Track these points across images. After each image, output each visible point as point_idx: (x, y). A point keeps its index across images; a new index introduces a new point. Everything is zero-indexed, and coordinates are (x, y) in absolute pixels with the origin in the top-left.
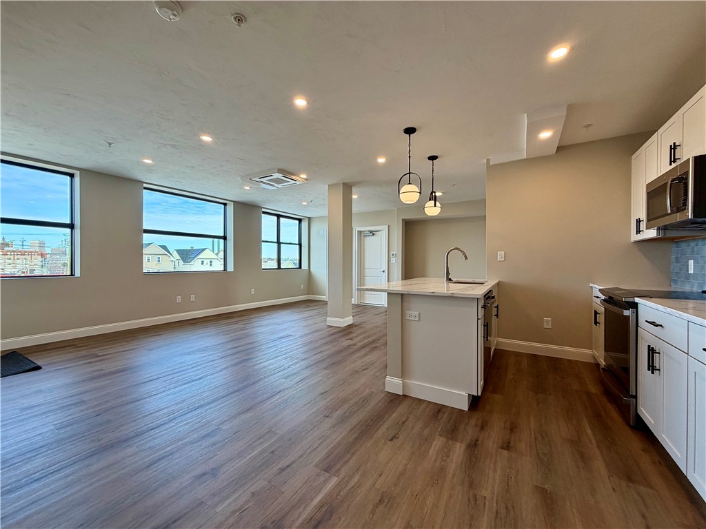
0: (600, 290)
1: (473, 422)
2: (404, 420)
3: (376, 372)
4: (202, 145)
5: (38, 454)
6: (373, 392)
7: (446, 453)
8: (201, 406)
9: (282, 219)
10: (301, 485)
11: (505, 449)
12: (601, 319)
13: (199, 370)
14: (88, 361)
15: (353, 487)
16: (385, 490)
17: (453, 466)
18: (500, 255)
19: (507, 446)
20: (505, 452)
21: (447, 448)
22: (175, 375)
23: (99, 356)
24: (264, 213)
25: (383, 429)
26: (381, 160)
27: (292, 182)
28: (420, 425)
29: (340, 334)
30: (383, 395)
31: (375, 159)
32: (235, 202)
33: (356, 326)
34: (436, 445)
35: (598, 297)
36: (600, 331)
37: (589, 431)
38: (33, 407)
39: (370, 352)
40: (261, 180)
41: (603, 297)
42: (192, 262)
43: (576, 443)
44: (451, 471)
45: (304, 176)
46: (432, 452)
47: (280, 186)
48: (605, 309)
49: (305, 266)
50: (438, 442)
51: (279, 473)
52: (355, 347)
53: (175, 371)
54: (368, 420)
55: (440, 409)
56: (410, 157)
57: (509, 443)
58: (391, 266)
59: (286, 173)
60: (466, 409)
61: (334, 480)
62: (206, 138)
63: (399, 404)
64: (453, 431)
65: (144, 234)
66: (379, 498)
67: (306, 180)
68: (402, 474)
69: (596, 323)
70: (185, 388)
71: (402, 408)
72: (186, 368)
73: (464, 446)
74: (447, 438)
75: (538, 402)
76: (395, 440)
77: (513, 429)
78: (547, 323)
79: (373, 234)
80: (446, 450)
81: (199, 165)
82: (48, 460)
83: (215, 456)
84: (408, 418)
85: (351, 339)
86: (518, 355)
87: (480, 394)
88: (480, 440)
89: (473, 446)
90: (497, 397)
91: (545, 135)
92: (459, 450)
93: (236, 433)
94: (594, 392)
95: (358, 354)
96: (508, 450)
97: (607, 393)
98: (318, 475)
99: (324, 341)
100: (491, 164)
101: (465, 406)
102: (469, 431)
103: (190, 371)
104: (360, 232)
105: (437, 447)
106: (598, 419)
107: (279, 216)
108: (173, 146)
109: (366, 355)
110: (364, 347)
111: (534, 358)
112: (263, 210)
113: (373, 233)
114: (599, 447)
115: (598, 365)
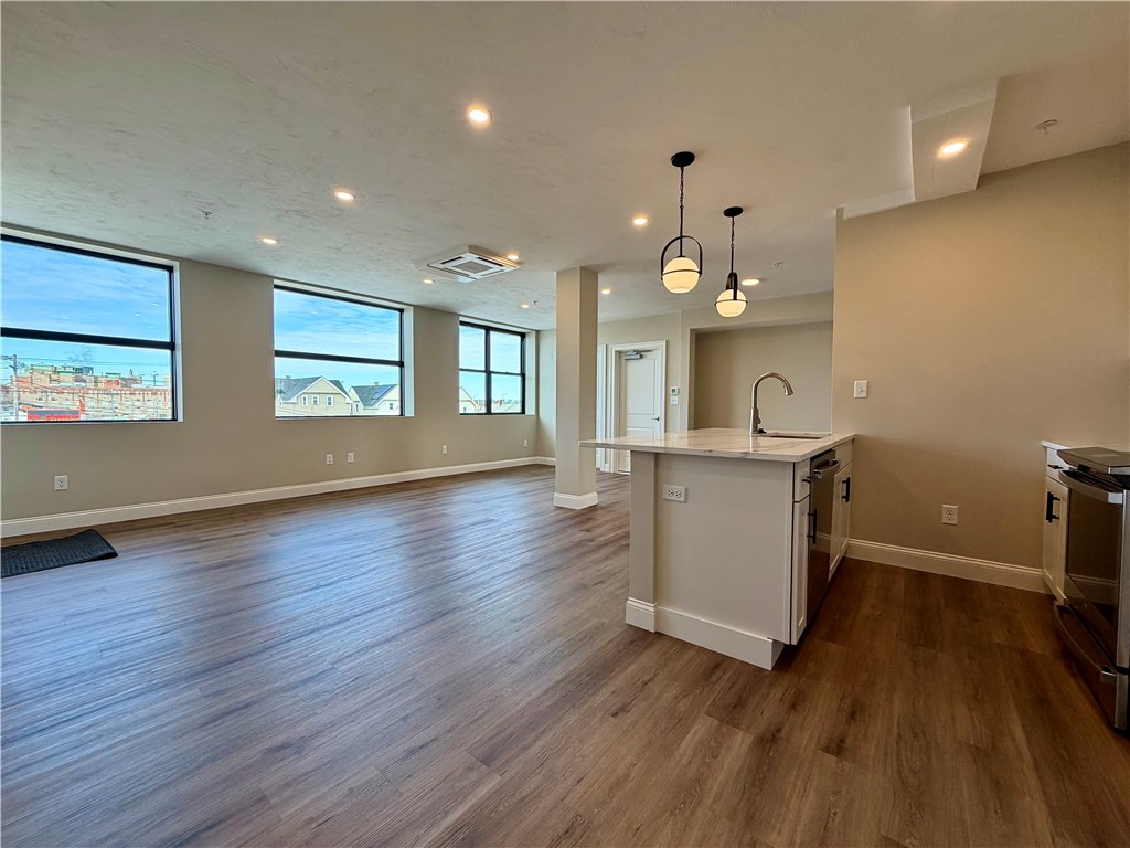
0: (1060, 453)
1: (776, 693)
2: (646, 678)
3: (618, 589)
4: (340, 207)
5: (59, 689)
6: (603, 624)
7: (712, 750)
8: (318, 629)
9: (493, 334)
10: (435, 783)
11: (832, 753)
12: (1061, 509)
13: (333, 569)
14: (182, 548)
15: (524, 799)
16: (580, 811)
17: (721, 777)
18: (859, 388)
19: (837, 747)
20: (831, 759)
21: (716, 740)
22: (295, 577)
23: (200, 541)
24: (463, 323)
25: (605, 692)
26: (640, 221)
27: (497, 268)
28: (673, 691)
29: (572, 522)
30: (619, 630)
31: (630, 219)
32: (417, 308)
33: (602, 508)
34: (696, 733)
35: (1056, 467)
36: (1057, 534)
37: (1019, 733)
38: (83, 613)
39: (616, 553)
40: (446, 266)
41: (1067, 467)
42: (376, 406)
43: (986, 755)
44: (715, 788)
45: (514, 257)
46: (687, 745)
47: (478, 276)
48: (1070, 491)
49: (530, 410)
50: (702, 727)
51: (404, 759)
52: (591, 544)
53: (298, 570)
54: (581, 674)
55: (718, 663)
56: (682, 207)
57: (842, 741)
58: (670, 409)
59: (485, 253)
60: (768, 666)
61: (494, 782)
62: (345, 196)
63: (646, 648)
64: (735, 707)
65: (276, 358)
66: (565, 826)
67: (519, 263)
68: (619, 783)
69: (1050, 517)
70: (302, 598)
71: (649, 658)
72: (317, 565)
73: (749, 739)
74: (721, 721)
75: (915, 663)
76: (620, 715)
77: (855, 712)
78: (950, 513)
79: (641, 357)
80: (713, 744)
81: (347, 245)
82: (69, 698)
83: (311, 716)
84: (656, 675)
85: (588, 530)
86: (888, 571)
87: (794, 642)
88: (786, 728)
89: (769, 741)
90: (834, 647)
91: (952, 149)
92: (740, 744)
93: (357, 679)
94: (1039, 652)
95: (593, 557)
96: (837, 756)
97: (1068, 655)
98: (470, 769)
99: (542, 532)
100: (845, 217)
101: (766, 662)
102: (768, 709)
103: (320, 570)
104: (619, 353)
105: (699, 735)
106: (1042, 707)
107: (488, 329)
108: (299, 213)
109: (606, 559)
110: (606, 544)
111: (921, 579)
112: (462, 319)
113: (640, 354)
114: (1037, 766)
115: (1052, 598)
